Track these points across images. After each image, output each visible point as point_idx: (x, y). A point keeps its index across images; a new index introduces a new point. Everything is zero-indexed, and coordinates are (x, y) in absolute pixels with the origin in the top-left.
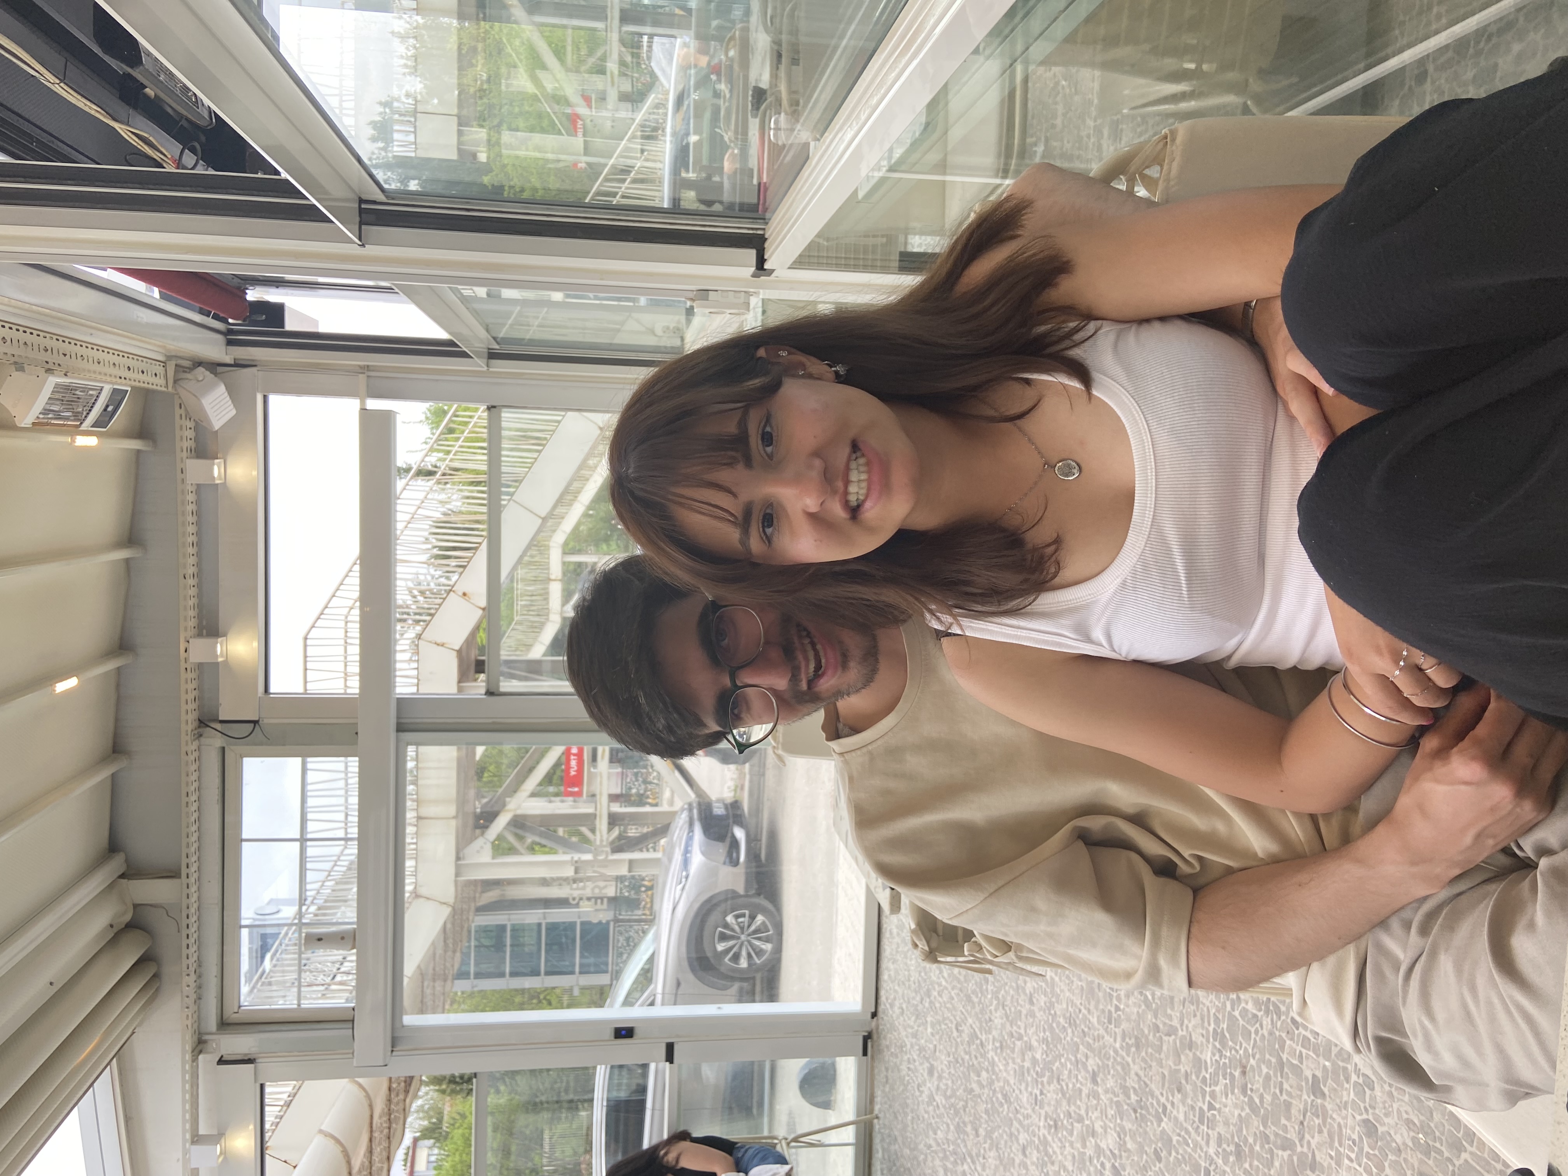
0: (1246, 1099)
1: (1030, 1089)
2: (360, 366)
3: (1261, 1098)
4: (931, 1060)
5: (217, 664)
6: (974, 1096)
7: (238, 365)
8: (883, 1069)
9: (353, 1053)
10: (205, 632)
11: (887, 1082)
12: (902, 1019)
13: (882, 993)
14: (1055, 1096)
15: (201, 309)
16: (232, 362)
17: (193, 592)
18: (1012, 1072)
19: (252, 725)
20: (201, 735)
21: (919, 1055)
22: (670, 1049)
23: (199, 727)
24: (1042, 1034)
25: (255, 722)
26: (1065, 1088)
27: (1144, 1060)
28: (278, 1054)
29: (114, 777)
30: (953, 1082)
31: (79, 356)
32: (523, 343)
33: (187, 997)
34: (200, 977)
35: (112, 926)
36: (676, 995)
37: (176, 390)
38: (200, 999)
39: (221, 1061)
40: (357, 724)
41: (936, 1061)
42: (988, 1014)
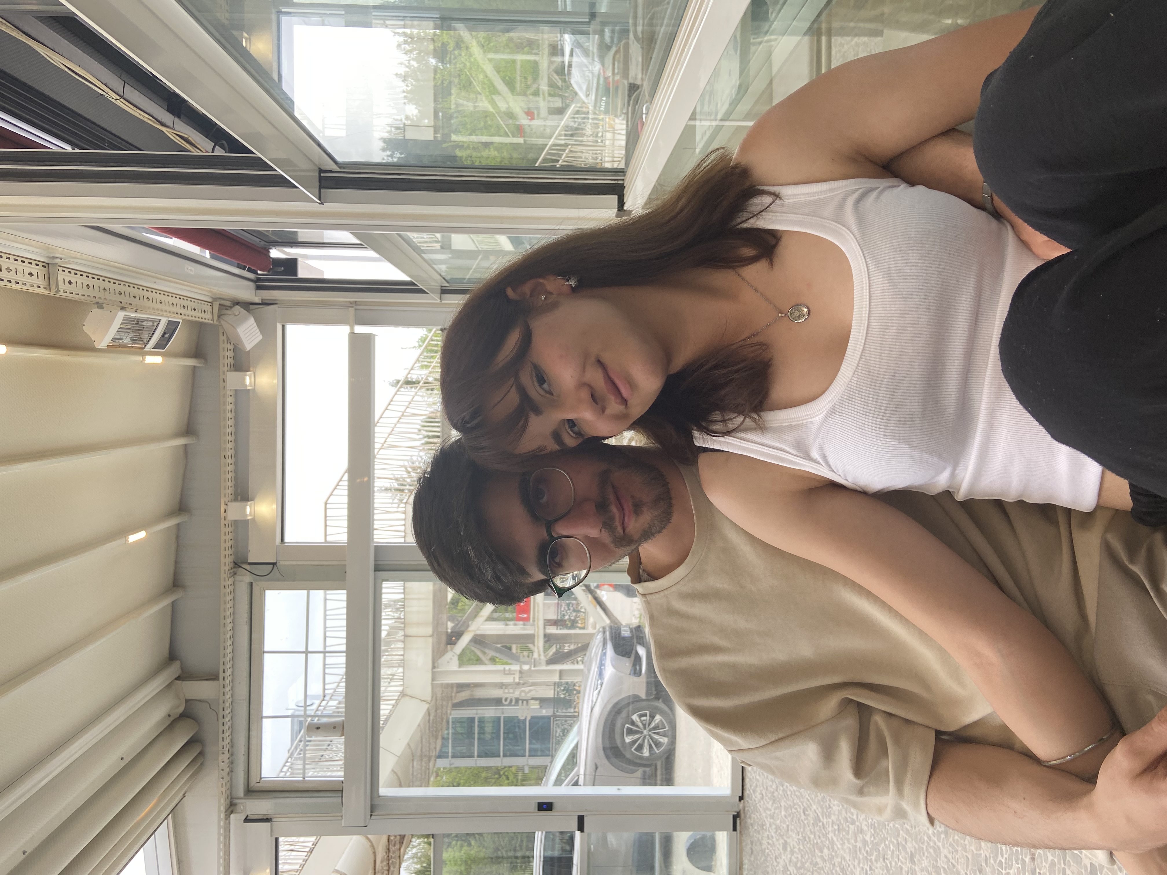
1: (861, 865)
2: (350, 302)
4: (785, 837)
5: (247, 521)
6: (819, 868)
7: (265, 303)
8: (749, 842)
9: (342, 816)
10: (239, 498)
11: (752, 853)
12: (762, 802)
13: (747, 781)
14: (881, 872)
15: (238, 264)
16: (260, 302)
17: (230, 468)
18: (847, 851)
19: (272, 566)
20: (235, 574)
21: (776, 833)
22: (581, 820)
23: (234, 567)
24: (870, 820)
25: (274, 564)
26: (889, 865)
27: (951, 845)
28: (288, 815)
29: (174, 604)
30: (802, 856)
31: (145, 298)
32: (465, 281)
33: (223, 770)
34: (232, 755)
35: (169, 716)
36: (595, 776)
37: (220, 322)
38: (232, 771)
39: (247, 820)
40: (345, 565)
41: (789, 837)
42: (828, 802)
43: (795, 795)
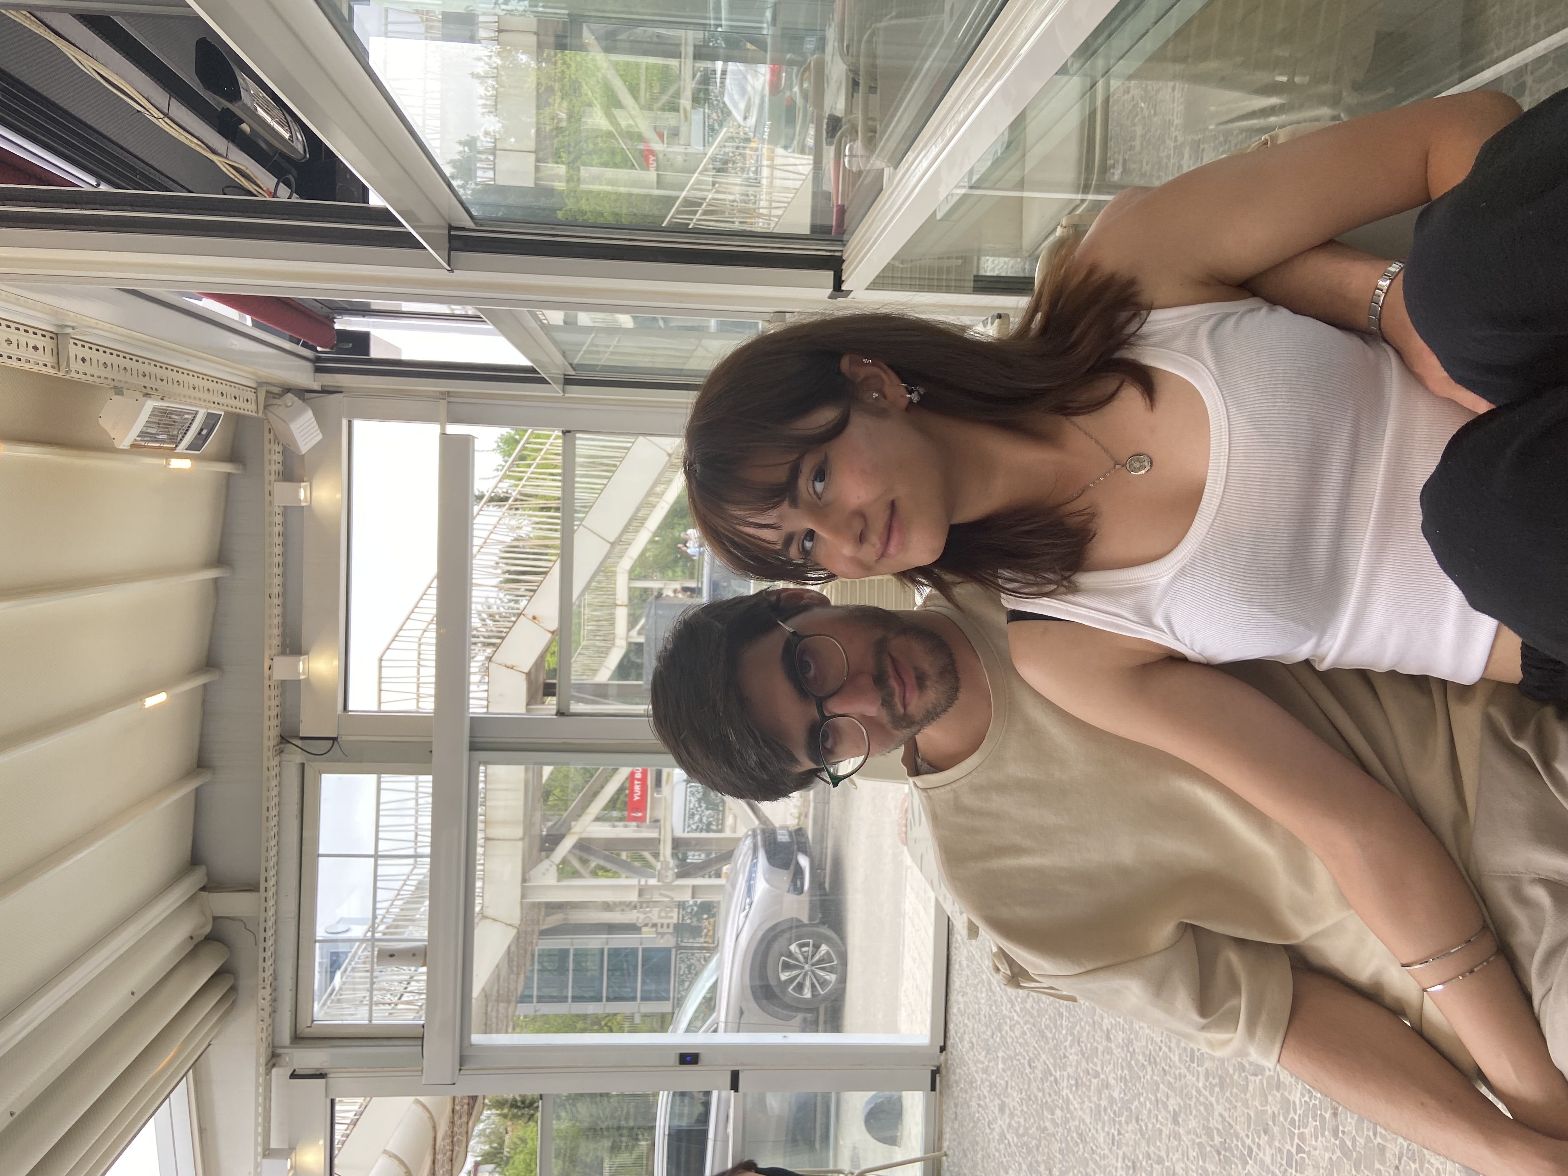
0: (1337, 1142)
1: (1106, 1129)
2: (442, 393)
3: (1354, 1141)
4: (1002, 1097)
5: (300, 681)
6: (1048, 1134)
7: (326, 391)
8: (952, 1105)
9: (422, 1071)
10: (288, 650)
11: (956, 1118)
12: (972, 1053)
13: (951, 1026)
14: (1133, 1137)
15: (291, 337)
16: (320, 389)
17: (277, 611)
18: (1088, 1111)
19: (331, 742)
20: (282, 752)
21: (989, 1092)
22: (735, 1077)
23: (281, 743)
24: (1120, 1072)
25: (334, 739)
26: (1144, 1128)
27: (1228, 1100)
28: (350, 1070)
29: (197, 791)
30: (1025, 1120)
31: (175, 381)
32: (597, 369)
33: (263, 1010)
34: (275, 990)
35: (191, 938)
36: (739, 1023)
37: (266, 415)
38: (274, 1012)
39: (294, 1076)
40: (431, 742)
41: (1008, 1098)
42: (1063, 1050)
43: (1018, 1042)
